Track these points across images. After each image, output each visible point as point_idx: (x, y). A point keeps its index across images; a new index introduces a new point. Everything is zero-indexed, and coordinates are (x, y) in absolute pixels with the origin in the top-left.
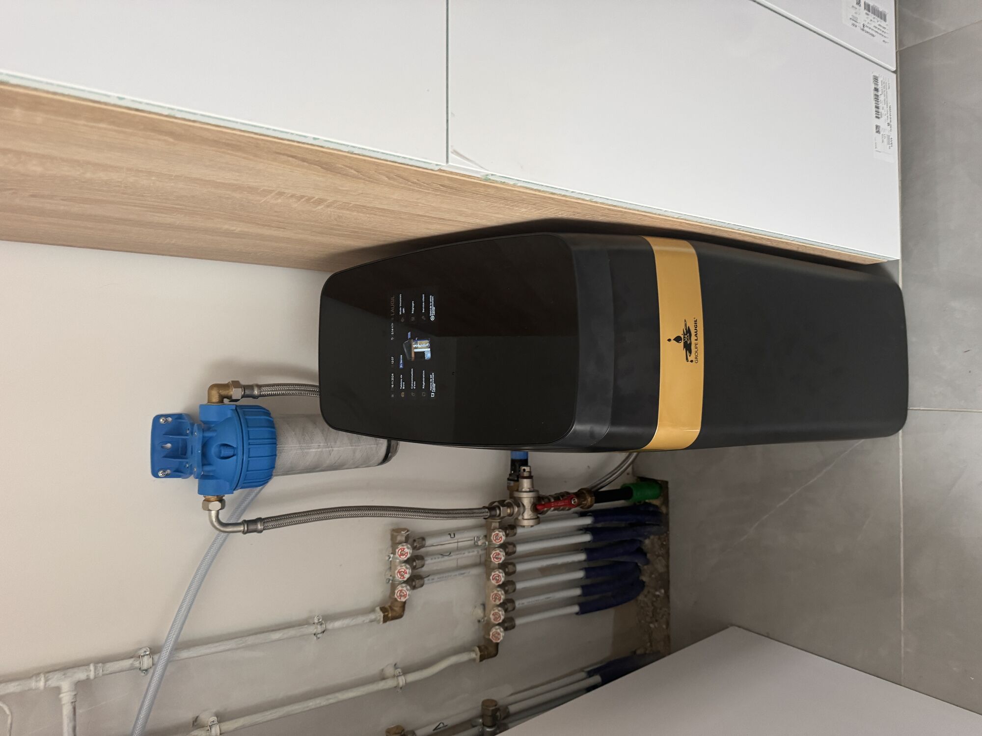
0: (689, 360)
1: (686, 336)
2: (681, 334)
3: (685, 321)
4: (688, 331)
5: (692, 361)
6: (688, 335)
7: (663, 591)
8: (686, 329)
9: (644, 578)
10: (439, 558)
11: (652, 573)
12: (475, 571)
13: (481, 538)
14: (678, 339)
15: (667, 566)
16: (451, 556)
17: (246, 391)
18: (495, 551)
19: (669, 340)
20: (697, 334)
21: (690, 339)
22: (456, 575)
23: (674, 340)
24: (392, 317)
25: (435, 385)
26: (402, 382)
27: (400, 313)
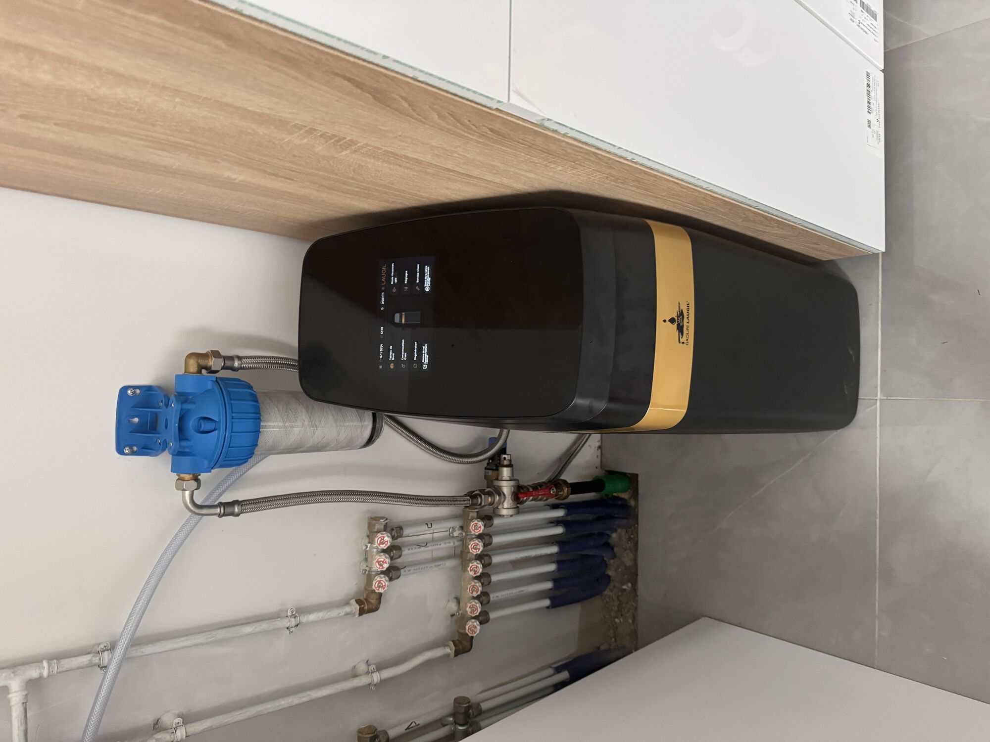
0: (681, 341)
1: (679, 318)
2: (674, 316)
3: (679, 303)
4: (681, 314)
5: (683, 343)
6: (681, 317)
7: (630, 585)
8: (679, 312)
9: (610, 573)
10: (415, 548)
11: (618, 567)
12: (450, 563)
13: (456, 529)
14: (672, 321)
15: (635, 560)
16: (428, 546)
17: (226, 362)
18: (474, 541)
19: (665, 321)
20: (688, 317)
21: (683, 321)
22: (432, 567)
23: (669, 321)
24: (383, 286)
25: (428, 356)
26: (392, 353)
27: (392, 283)
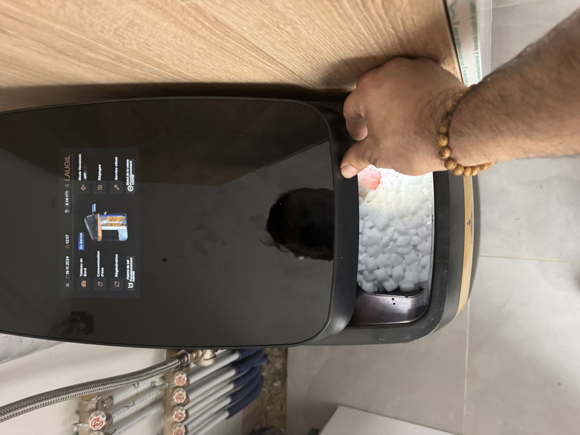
24: (67, 182)
25: (134, 272)
26: (83, 268)
27: (80, 179)
